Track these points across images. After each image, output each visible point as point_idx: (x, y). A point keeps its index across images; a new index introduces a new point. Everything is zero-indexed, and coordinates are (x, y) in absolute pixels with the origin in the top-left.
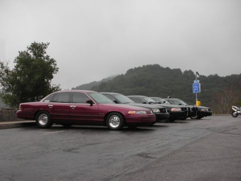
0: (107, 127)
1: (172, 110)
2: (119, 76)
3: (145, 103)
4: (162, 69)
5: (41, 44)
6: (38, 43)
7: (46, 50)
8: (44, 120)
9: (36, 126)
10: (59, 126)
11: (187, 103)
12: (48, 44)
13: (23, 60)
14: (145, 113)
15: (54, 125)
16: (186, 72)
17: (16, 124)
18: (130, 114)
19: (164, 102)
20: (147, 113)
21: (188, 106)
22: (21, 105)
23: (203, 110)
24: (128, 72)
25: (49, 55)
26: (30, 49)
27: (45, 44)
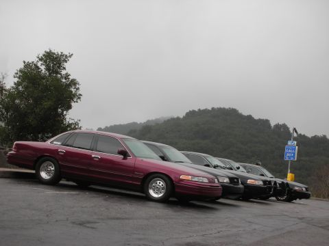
0: (144, 195)
1: (249, 181)
2: (173, 119)
3: (208, 166)
4: (241, 116)
5: (60, 54)
8: (48, 172)
9: (35, 180)
10: (71, 183)
11: (272, 174)
12: (70, 56)
13: (29, 75)
14: (206, 180)
15: (63, 182)
16: (277, 126)
17: (5, 172)
18: (182, 180)
19: (238, 168)
20: (210, 182)
21: (274, 179)
22: (17, 144)
23: (296, 188)
24: (187, 114)
25: (69, 73)
26: (41, 59)
27: (66, 55)
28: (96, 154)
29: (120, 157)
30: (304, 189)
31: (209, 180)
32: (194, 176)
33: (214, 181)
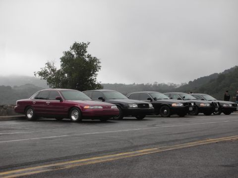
5: (82, 44)
6: (79, 43)
7: (87, 49)
12: (89, 44)
18: (85, 109)
25: (90, 54)
26: (72, 49)
27: (85, 44)
28: (48, 102)
29: (59, 101)
30: (230, 105)
31: (104, 107)
32: (92, 106)
33: (110, 107)
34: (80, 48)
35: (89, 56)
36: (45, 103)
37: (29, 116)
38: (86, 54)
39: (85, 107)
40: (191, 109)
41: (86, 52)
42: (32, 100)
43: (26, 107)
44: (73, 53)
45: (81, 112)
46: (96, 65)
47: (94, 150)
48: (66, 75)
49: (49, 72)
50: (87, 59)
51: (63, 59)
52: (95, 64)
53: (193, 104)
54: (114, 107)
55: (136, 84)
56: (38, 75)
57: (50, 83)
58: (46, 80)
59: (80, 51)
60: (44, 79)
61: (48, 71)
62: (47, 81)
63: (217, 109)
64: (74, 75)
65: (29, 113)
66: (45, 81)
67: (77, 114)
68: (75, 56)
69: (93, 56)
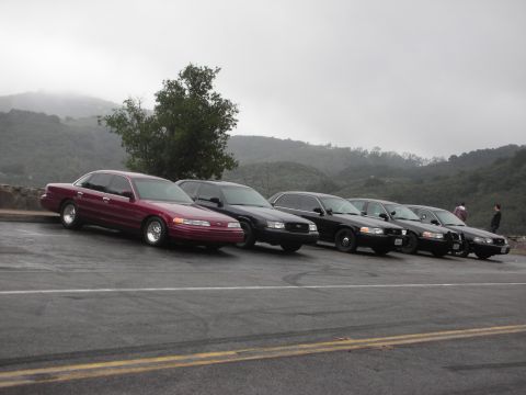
5: (204, 69)
6: (199, 67)
7: (214, 83)
12: (217, 71)
14: (205, 224)
17: (28, 217)
18: (175, 223)
25: (218, 93)
26: (182, 77)
27: (211, 70)
28: (107, 197)
29: (126, 199)
30: (489, 241)
31: (213, 224)
32: (189, 219)
33: (224, 224)
34: (199, 78)
35: (216, 97)
36: (100, 198)
37: (68, 219)
38: (210, 92)
39: (176, 220)
40: (398, 242)
41: (210, 87)
42: (77, 188)
43: (64, 201)
44: (185, 86)
45: (166, 228)
46: (229, 115)
47: (130, 340)
48: (164, 129)
49: (129, 120)
50: (211, 103)
51: (161, 97)
52: (227, 113)
53: (404, 233)
54: (234, 225)
55: (333, 145)
56: (104, 123)
57: (128, 143)
58: (121, 136)
59: (199, 84)
60: (117, 132)
61: (128, 116)
62: (123, 139)
63: (456, 247)
64: (178, 134)
65: (68, 213)
66: (118, 138)
67: (158, 229)
68: (187, 93)
69: (224, 97)
